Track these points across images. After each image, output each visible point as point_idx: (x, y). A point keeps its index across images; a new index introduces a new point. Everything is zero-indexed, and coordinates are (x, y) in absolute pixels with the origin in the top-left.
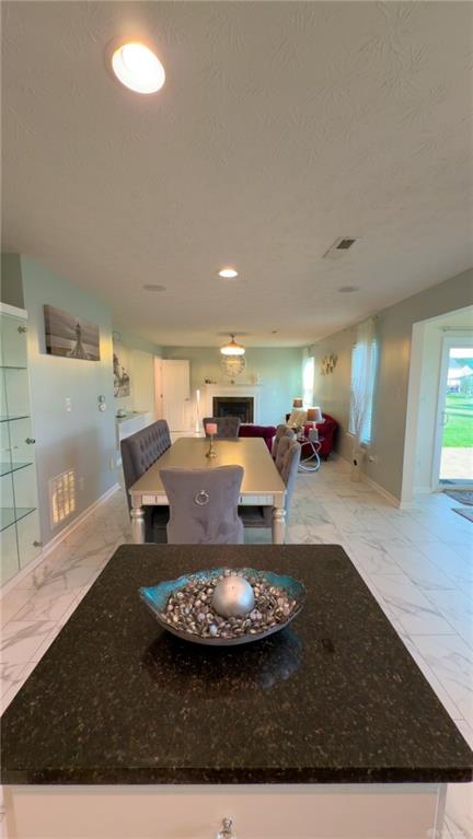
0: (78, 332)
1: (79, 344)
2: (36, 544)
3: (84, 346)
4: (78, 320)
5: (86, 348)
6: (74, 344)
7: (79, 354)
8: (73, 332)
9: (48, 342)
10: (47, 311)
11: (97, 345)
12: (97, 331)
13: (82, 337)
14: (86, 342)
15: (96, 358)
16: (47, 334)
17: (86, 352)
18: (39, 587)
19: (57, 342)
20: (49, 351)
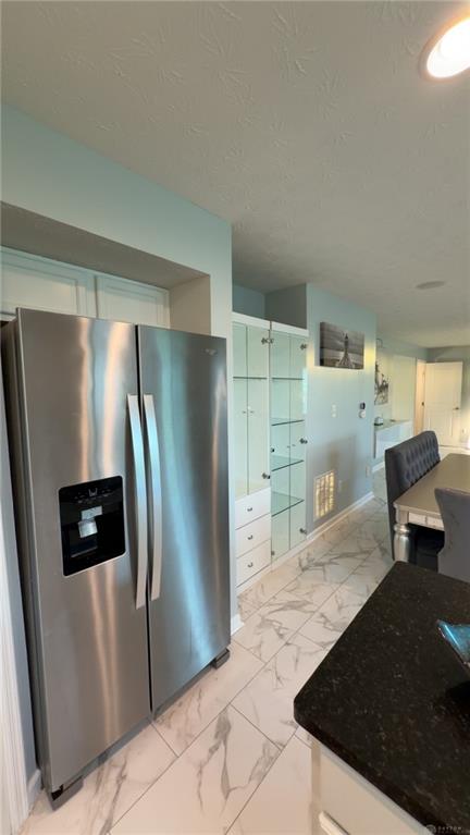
0: (346, 343)
1: (346, 355)
2: (302, 531)
3: (350, 355)
4: (346, 332)
5: (352, 358)
6: (342, 354)
7: (345, 365)
8: (342, 344)
9: (322, 354)
10: (323, 327)
11: (362, 354)
12: (363, 340)
13: (350, 347)
14: (352, 352)
15: (359, 366)
16: (322, 347)
17: (352, 361)
18: (303, 570)
19: (329, 354)
20: (322, 363)
